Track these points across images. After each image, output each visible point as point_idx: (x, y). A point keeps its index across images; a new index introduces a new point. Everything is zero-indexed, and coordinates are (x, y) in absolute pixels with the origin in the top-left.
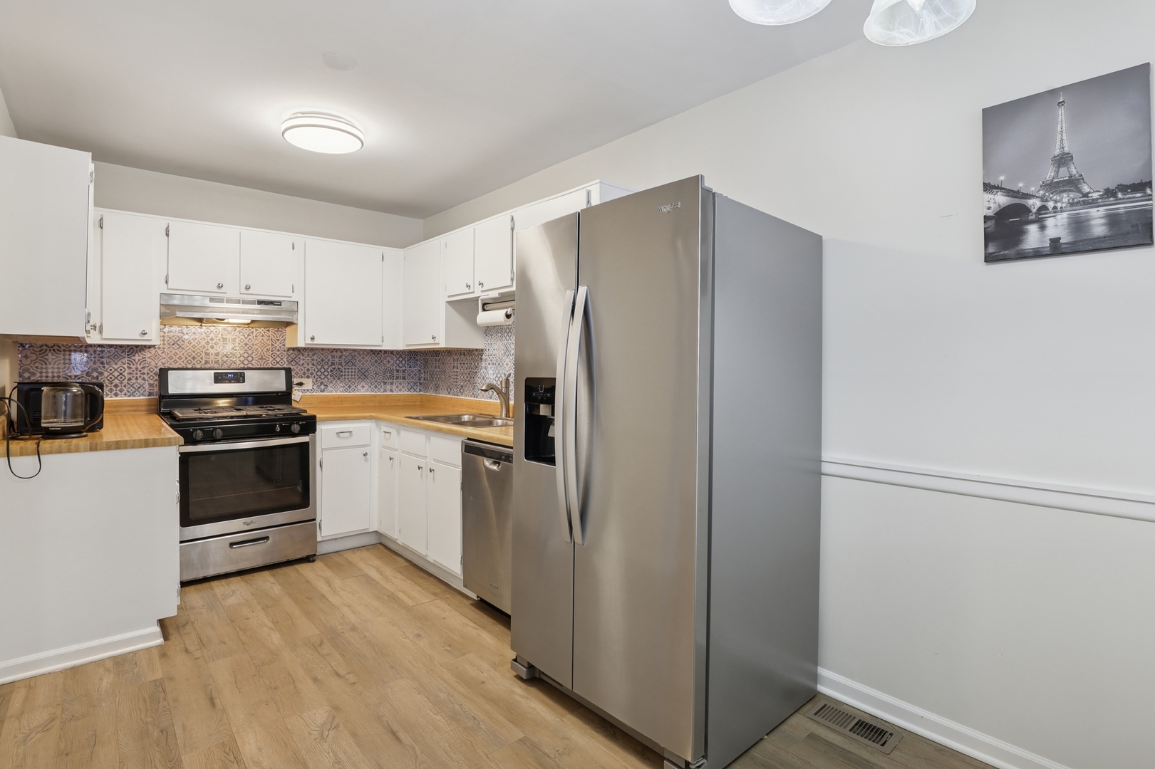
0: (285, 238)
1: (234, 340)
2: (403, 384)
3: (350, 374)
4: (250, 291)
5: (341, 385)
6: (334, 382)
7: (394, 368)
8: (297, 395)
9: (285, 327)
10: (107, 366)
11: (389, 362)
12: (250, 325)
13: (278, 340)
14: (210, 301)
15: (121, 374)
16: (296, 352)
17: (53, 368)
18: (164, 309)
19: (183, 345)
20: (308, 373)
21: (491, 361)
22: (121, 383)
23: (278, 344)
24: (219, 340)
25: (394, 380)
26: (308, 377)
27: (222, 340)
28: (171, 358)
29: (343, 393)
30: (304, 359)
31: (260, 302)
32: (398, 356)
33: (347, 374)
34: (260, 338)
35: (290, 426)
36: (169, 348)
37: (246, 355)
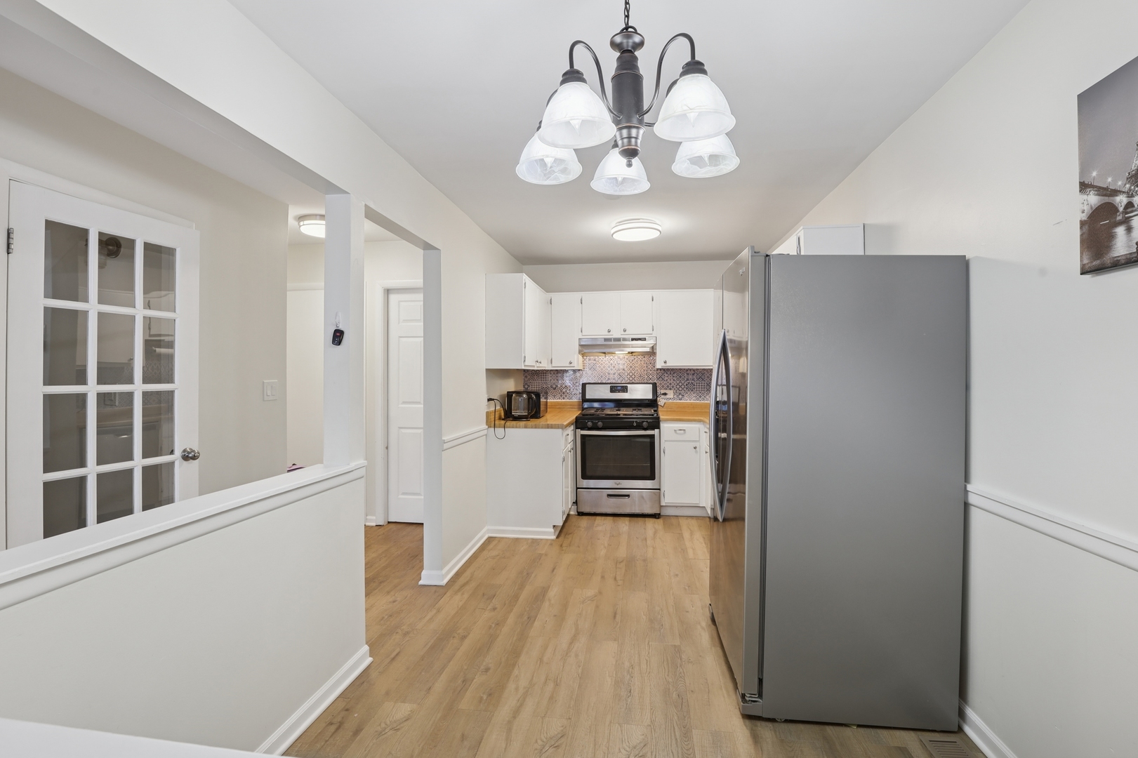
0: (647, 294)
1: (624, 364)
4: (626, 333)
5: (694, 395)
6: (688, 393)
8: (661, 401)
9: (653, 355)
13: (651, 363)
14: (605, 341)
15: (566, 387)
16: (662, 371)
18: (581, 348)
20: (670, 387)
23: (650, 366)
24: (616, 364)
26: (670, 389)
28: (590, 377)
29: (695, 401)
30: (666, 377)
31: (634, 340)
33: (698, 387)
34: (639, 362)
35: (642, 423)
37: (631, 374)
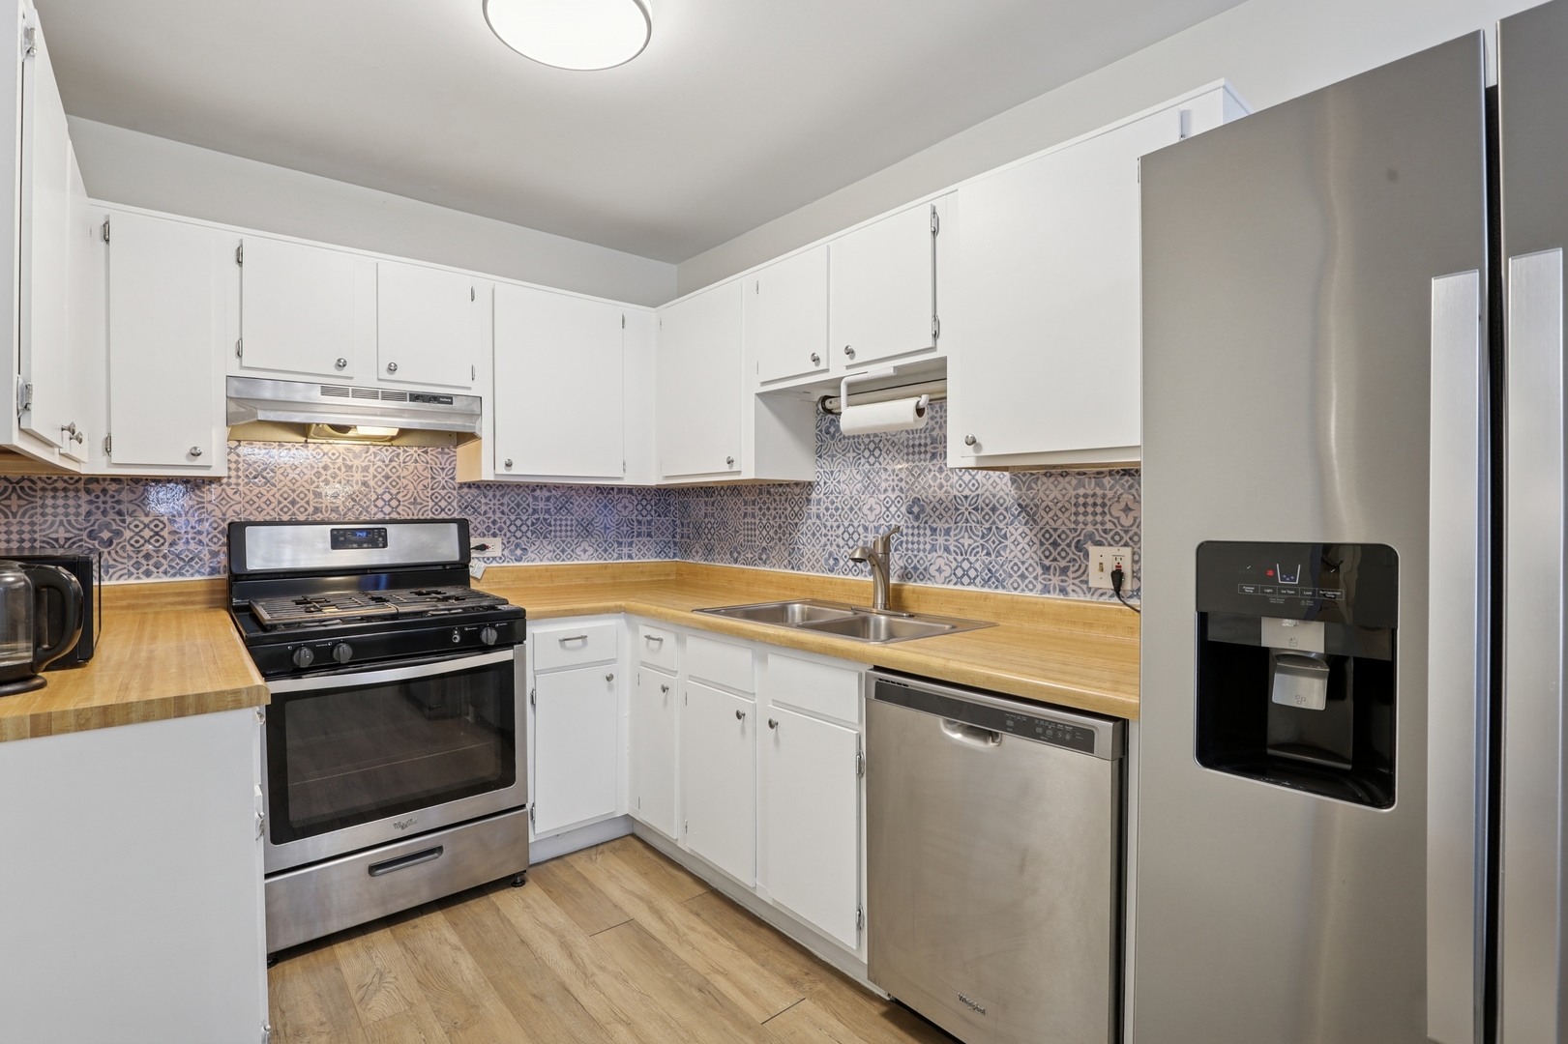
0: (461, 279)
1: (366, 469)
2: (649, 545)
3: (563, 528)
4: (396, 376)
5: (550, 548)
6: (537, 544)
7: (634, 517)
8: (476, 568)
9: (456, 447)
10: (128, 519)
11: (625, 507)
12: (395, 443)
13: (443, 469)
14: (323, 393)
15: (157, 534)
16: (474, 491)
17: (21, 523)
18: (233, 407)
19: (273, 478)
20: (494, 529)
21: (833, 503)
22: (157, 551)
23: (441, 478)
24: (339, 469)
25: (635, 539)
26: (494, 535)
27: (343, 469)
28: (251, 502)
29: (552, 563)
30: (487, 504)
31: (416, 397)
32: (640, 498)
33: (558, 528)
34: (411, 466)
35: (478, 633)
36: (247, 484)
37: (387, 497)
